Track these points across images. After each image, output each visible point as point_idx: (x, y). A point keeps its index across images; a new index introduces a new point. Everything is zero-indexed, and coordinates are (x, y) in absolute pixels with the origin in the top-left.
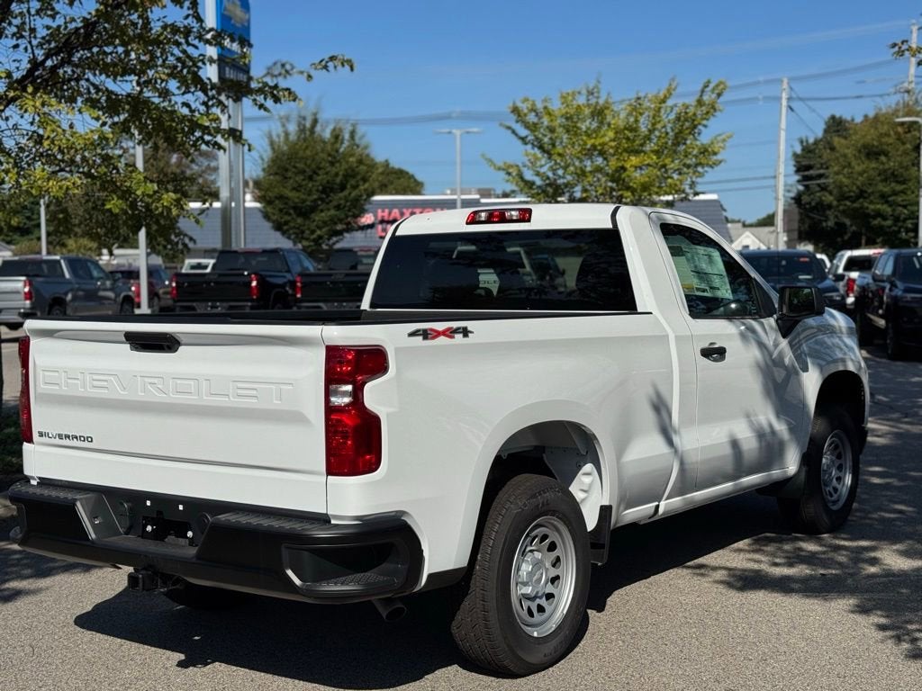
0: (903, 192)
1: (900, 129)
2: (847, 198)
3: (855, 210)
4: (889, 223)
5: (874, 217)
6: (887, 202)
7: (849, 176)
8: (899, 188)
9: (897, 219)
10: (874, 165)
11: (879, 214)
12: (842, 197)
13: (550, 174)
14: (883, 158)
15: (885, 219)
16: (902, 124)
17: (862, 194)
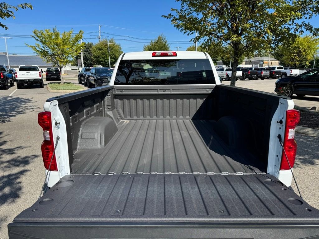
0: (106, 57)
1: (105, 45)
2: (96, 58)
3: (98, 60)
4: (104, 63)
5: (101, 62)
6: (103, 59)
7: (96, 53)
8: (105, 56)
9: (105, 62)
10: (100, 51)
11: (102, 61)
12: (95, 57)
13: (43, 49)
14: (102, 50)
15: (103, 62)
16: (105, 44)
17: (98, 57)
